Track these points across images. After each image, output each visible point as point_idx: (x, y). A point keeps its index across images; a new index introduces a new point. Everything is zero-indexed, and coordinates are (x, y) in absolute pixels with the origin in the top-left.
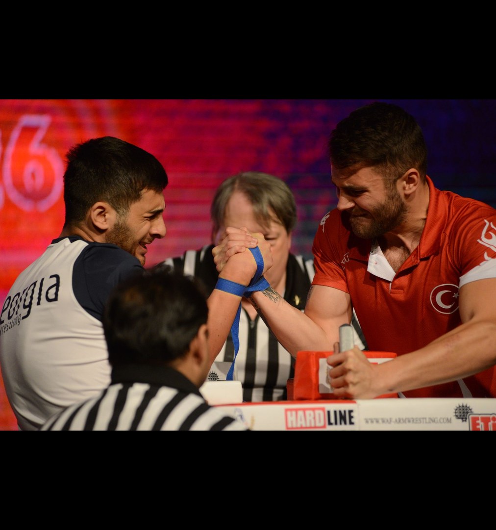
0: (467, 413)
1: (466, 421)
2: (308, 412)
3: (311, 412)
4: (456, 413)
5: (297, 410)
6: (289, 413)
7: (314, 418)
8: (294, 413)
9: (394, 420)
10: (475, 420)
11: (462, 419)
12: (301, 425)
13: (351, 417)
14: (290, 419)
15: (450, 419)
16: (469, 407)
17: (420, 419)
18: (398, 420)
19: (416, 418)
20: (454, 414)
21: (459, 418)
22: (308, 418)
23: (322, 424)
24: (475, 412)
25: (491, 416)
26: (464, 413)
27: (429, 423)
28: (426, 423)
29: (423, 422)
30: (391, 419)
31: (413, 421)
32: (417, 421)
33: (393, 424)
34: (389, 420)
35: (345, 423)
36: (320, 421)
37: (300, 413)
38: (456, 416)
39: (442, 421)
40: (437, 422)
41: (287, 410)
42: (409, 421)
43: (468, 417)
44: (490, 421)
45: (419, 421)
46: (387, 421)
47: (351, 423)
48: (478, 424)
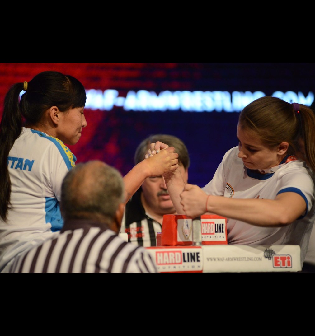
0: (272, 254)
1: (271, 259)
2: (170, 254)
3: (173, 254)
4: (264, 254)
5: (163, 252)
6: (158, 254)
7: (175, 258)
8: (161, 254)
9: (225, 259)
10: (276, 259)
11: (269, 258)
12: (166, 262)
13: (198, 257)
14: (159, 258)
15: (261, 258)
16: (273, 251)
17: (242, 258)
18: (228, 259)
19: (240, 258)
20: (264, 255)
21: (266, 258)
22: (171, 257)
23: (179, 261)
24: (276, 254)
25: (287, 256)
26: (269, 254)
27: (248, 260)
28: (246, 260)
29: (244, 260)
30: (223, 258)
31: (237, 259)
32: (240, 259)
33: (224, 261)
34: (222, 259)
35: (194, 261)
36: (178, 260)
37: (166, 254)
38: (265, 256)
39: (256, 259)
40: (253, 260)
41: (157, 252)
42: (235, 260)
43: (272, 257)
44: (286, 259)
45: (241, 260)
46: (221, 259)
47: (198, 261)
48: (279, 261)
